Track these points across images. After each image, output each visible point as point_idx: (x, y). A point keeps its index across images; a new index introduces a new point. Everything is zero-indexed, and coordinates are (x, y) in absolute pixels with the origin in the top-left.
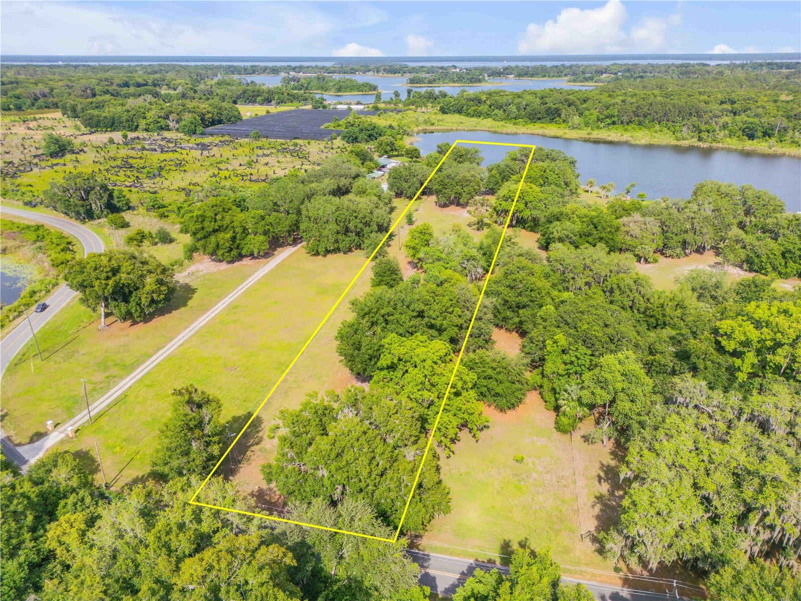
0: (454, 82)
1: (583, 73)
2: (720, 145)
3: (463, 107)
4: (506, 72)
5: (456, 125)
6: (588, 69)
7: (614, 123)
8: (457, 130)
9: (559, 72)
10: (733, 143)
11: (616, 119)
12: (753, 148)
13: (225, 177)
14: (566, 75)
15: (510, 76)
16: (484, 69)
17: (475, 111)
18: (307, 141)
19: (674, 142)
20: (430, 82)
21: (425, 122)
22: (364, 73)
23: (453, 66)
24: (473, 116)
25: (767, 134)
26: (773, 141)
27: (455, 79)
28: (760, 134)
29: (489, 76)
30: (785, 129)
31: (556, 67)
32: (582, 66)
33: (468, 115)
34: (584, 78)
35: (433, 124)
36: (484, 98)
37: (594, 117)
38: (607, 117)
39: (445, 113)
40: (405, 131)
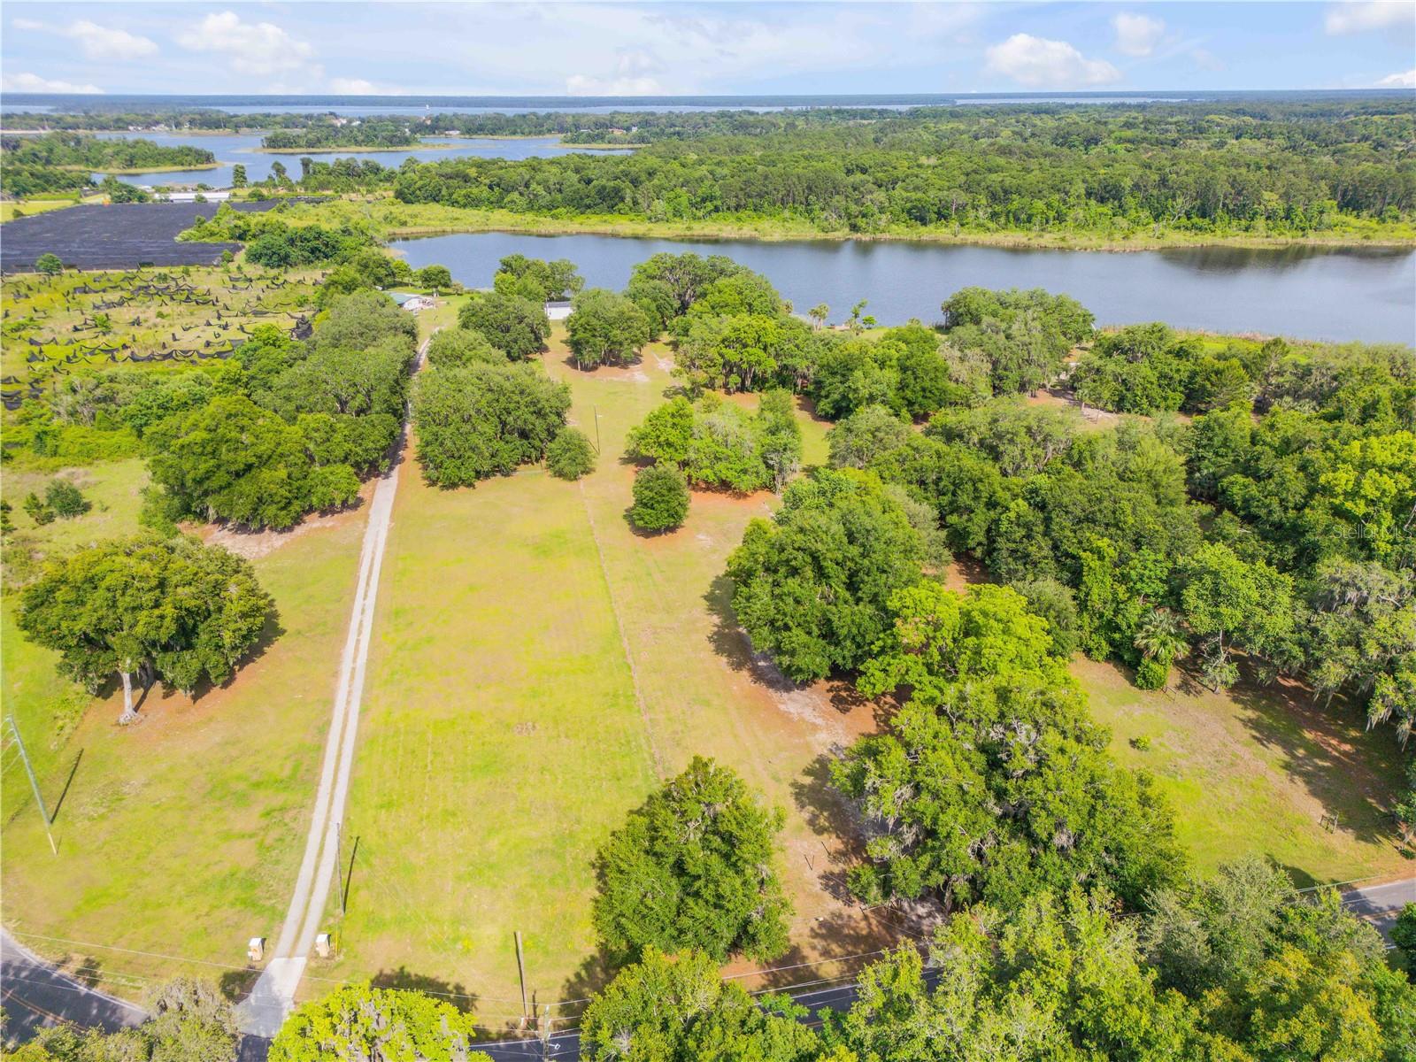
0: (357, 143)
1: (577, 127)
2: (887, 236)
3: (440, 190)
4: (440, 125)
5: (446, 223)
6: (581, 122)
7: (717, 209)
8: (453, 232)
9: (533, 126)
10: (901, 231)
11: (719, 203)
12: (932, 236)
13: (68, 357)
14: (550, 131)
15: (452, 133)
16: (393, 120)
17: (467, 196)
18: (181, 268)
19: (821, 236)
20: (310, 144)
22: (147, 127)
23: (331, 114)
24: (465, 206)
25: (942, 216)
26: (954, 225)
27: (361, 138)
28: (934, 216)
29: (415, 132)
30: (964, 206)
31: (524, 116)
32: (566, 115)
33: (454, 203)
34: (585, 135)
35: (404, 224)
36: (473, 172)
37: (684, 200)
38: (704, 200)
39: (408, 202)
40: (372, 238)
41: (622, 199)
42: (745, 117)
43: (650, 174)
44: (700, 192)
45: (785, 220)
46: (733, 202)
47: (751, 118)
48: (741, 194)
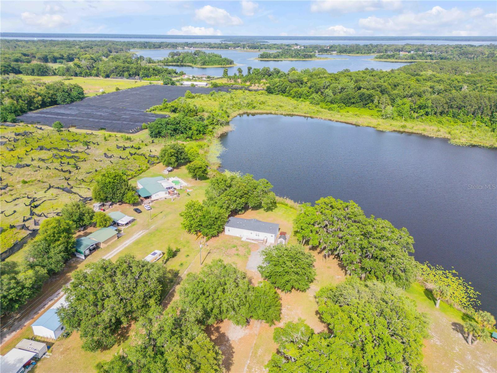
1: (386, 51)
4: (331, 49)
5: (275, 109)
6: (390, 48)
7: (427, 114)
8: (275, 114)
9: (368, 50)
11: (429, 110)
14: (373, 52)
15: (334, 52)
16: (316, 47)
17: (296, 92)
21: (248, 104)
23: (296, 44)
24: (293, 97)
27: (294, 55)
29: (319, 52)
31: (367, 45)
32: (385, 45)
33: (289, 95)
34: (387, 55)
35: (254, 108)
37: (407, 107)
38: (420, 107)
39: (271, 93)
41: (372, 101)
42: (468, 48)
43: (395, 86)
44: (418, 102)
45: (473, 127)
46: (440, 110)
47: (471, 49)
48: (446, 106)
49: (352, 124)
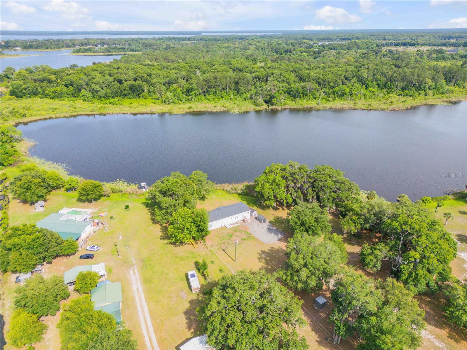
1: (74, 45)
3: (37, 89)
8: (56, 118)
9: (55, 45)
14: (62, 47)
15: (17, 48)
17: (54, 92)
24: (52, 98)
34: (84, 49)
35: (24, 115)
36: (53, 77)
39: (19, 97)
40: (11, 137)
41: (143, 91)
49: (147, 113)
